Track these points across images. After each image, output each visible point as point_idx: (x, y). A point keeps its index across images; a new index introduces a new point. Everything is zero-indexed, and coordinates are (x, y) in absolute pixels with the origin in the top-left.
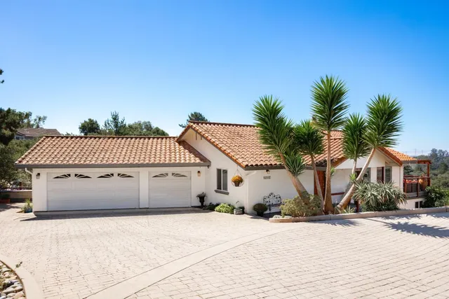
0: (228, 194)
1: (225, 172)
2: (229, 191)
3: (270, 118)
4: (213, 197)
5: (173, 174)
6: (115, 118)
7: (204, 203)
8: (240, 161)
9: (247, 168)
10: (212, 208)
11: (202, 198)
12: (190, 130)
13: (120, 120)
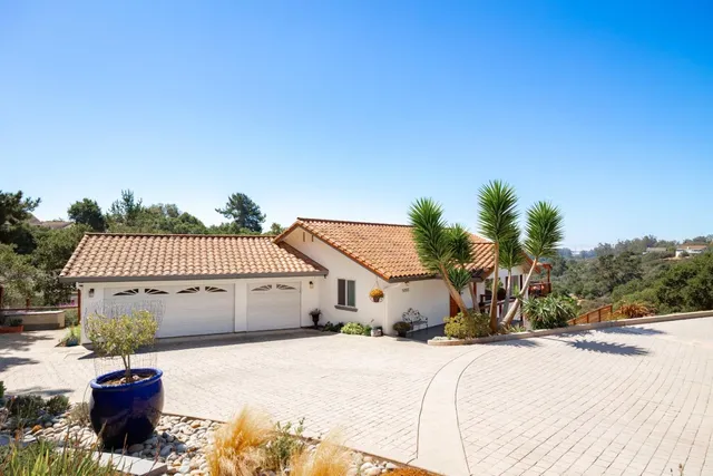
0: (356, 310)
1: (352, 283)
2: (357, 306)
3: (426, 220)
4: (332, 315)
5: (278, 286)
6: (128, 199)
7: (319, 323)
8: (382, 271)
9: (393, 280)
10: (335, 329)
11: (315, 316)
12: (298, 229)
13: (135, 203)
